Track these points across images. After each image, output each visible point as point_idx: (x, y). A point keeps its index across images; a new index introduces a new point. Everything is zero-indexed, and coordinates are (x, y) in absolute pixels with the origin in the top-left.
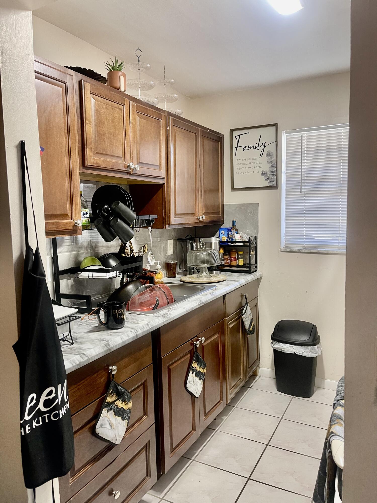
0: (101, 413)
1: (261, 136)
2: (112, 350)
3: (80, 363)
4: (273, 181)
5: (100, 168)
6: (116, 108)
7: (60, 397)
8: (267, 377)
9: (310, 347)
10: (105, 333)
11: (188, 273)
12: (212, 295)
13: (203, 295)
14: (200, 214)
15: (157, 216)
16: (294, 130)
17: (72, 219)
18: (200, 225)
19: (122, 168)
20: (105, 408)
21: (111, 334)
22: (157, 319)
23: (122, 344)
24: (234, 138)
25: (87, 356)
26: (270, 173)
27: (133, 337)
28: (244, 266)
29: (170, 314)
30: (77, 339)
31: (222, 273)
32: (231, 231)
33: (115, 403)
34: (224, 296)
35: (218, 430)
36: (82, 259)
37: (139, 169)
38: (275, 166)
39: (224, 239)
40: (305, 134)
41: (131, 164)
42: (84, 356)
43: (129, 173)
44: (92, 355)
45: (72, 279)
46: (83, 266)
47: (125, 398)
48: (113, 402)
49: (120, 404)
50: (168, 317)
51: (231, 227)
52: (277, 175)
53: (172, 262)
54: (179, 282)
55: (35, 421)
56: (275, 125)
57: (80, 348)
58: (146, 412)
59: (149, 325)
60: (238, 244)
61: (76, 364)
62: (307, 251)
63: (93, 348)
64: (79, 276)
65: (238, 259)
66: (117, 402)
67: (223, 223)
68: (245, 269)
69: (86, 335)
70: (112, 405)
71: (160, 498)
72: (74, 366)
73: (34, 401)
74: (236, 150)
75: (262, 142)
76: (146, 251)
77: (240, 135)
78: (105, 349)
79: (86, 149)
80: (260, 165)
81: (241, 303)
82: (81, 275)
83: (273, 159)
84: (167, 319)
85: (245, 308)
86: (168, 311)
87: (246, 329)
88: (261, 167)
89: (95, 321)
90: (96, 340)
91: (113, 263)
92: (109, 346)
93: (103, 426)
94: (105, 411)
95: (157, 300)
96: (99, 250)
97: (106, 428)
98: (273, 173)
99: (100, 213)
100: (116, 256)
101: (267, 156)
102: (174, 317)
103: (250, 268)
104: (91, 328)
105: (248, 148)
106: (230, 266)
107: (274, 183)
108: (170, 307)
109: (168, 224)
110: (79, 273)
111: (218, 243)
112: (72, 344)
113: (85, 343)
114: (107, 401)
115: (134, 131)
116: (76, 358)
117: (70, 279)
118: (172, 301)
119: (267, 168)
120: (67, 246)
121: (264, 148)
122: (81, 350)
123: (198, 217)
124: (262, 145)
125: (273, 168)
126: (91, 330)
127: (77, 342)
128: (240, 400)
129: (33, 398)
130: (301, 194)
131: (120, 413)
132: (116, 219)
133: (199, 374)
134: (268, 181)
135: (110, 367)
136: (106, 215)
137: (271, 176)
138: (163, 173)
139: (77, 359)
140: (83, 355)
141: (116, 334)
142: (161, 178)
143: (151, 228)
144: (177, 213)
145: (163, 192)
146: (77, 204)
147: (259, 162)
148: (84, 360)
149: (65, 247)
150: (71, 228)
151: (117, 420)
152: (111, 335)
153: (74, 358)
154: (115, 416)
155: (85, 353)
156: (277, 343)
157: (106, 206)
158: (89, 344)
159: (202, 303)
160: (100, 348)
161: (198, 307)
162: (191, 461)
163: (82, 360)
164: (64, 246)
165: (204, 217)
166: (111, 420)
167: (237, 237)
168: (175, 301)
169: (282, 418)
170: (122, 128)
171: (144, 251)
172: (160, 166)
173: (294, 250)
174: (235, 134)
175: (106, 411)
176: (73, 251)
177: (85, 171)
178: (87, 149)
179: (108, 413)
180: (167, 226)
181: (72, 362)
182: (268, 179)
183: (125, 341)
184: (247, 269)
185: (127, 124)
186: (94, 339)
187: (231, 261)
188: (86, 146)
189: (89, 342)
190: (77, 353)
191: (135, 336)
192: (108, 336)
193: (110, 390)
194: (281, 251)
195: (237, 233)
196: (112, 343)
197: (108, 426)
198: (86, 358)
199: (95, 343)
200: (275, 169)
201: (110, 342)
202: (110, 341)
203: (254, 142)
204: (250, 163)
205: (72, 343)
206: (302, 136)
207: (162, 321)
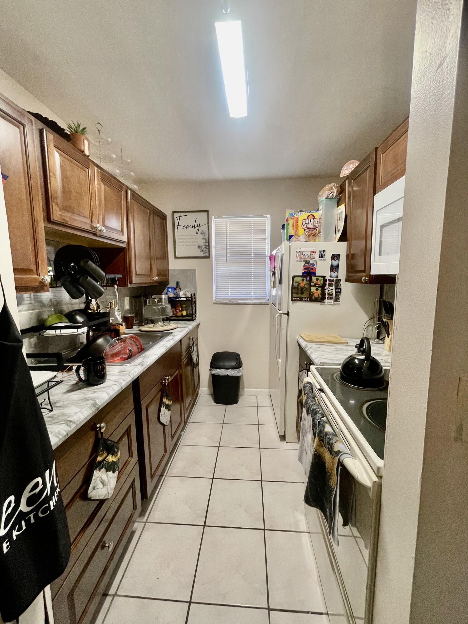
0: (93, 475)
1: (196, 219)
2: (100, 408)
3: (67, 434)
4: (206, 253)
5: (67, 225)
6: (81, 169)
7: (49, 485)
8: (205, 394)
9: (238, 369)
10: (88, 390)
11: (144, 324)
12: (173, 340)
13: (166, 341)
14: (154, 275)
15: (121, 275)
16: (220, 217)
17: (37, 275)
18: (154, 285)
19: (88, 228)
20: (96, 469)
21: (94, 390)
22: (136, 368)
23: (109, 399)
24: (175, 219)
25: (75, 423)
26: (203, 247)
27: (119, 390)
28: (187, 315)
29: (146, 362)
30: (55, 403)
31: (171, 322)
32: (175, 289)
33: (106, 459)
34: (181, 340)
35: (179, 445)
36: (45, 316)
37: (105, 232)
38: (208, 242)
39: (171, 295)
40: (228, 220)
41: (98, 225)
42: (71, 423)
43: (95, 235)
44: (80, 420)
45: (35, 337)
46: (48, 323)
47: (114, 450)
48: (104, 460)
49: (111, 458)
50: (145, 365)
51: (176, 286)
52: (209, 249)
53: (130, 316)
54: (139, 332)
55: (15, 531)
56: (207, 211)
57: (63, 415)
58: (131, 455)
59: (131, 376)
60: (182, 299)
61: (63, 435)
62: (231, 303)
63: (80, 412)
64: (44, 334)
65: (182, 310)
66: (108, 458)
67: (169, 284)
68: (187, 318)
69: (65, 396)
70: (103, 463)
71: (144, 522)
72: (60, 439)
73: (13, 505)
74: (177, 228)
75: (197, 223)
76: (113, 307)
77: (180, 216)
78: (94, 409)
79: (51, 203)
80: (196, 240)
81: (189, 344)
82: (47, 333)
83: (206, 237)
84: (144, 366)
85: (193, 347)
86: (143, 359)
87: (194, 363)
88: (197, 242)
89: (70, 378)
90: (80, 400)
91: (79, 319)
92: (97, 405)
93: (96, 488)
94: (96, 472)
95: (130, 351)
96: (63, 308)
97: (99, 488)
98: (206, 247)
99: (66, 271)
100: (83, 312)
101: (201, 234)
102: (150, 364)
103: (192, 316)
104: (69, 387)
105: (187, 227)
106: (176, 316)
107: (207, 254)
108: (143, 355)
109: (131, 283)
110: (44, 331)
111: (167, 299)
112: (52, 411)
113: (67, 407)
114: (97, 461)
115: (99, 195)
116: (62, 428)
117: (33, 337)
118: (142, 350)
119: (202, 243)
120: (28, 305)
121: (199, 228)
122: (66, 417)
123: (153, 278)
124: (197, 226)
125: (206, 243)
126: (69, 389)
127: (57, 407)
128: (190, 416)
129: (10, 502)
130: (226, 263)
131: (111, 467)
132: (86, 277)
133: (168, 407)
134: (203, 252)
135: (98, 425)
136: (73, 272)
137: (205, 249)
138: (125, 238)
139: (64, 430)
140: (69, 423)
141: (100, 390)
142: (123, 242)
143: (117, 286)
144: (137, 274)
145: (125, 254)
146: (44, 259)
147: (196, 238)
148: (72, 428)
149: (25, 305)
150: (37, 284)
151: (108, 475)
152: (95, 392)
153: (59, 428)
154: (107, 472)
155: (71, 419)
156: (215, 369)
157: (72, 264)
158: (73, 407)
159: (168, 348)
160: (87, 409)
161: (166, 351)
162: (164, 477)
163: (69, 429)
164: (23, 304)
165: (157, 277)
166: (102, 478)
167: (182, 294)
168: (144, 349)
169: (223, 423)
170: (88, 189)
171: (111, 306)
172: (122, 231)
173: (223, 302)
174: (176, 215)
175: (98, 472)
176: (33, 309)
177: (51, 226)
178: (53, 203)
179: (100, 472)
180: (129, 285)
181: (57, 435)
182: (203, 251)
183: (112, 396)
184: (190, 318)
185: (93, 188)
186: (76, 400)
187: (177, 312)
188: (50, 200)
189: (73, 404)
190: (61, 421)
191: (120, 388)
192: (92, 393)
193: (100, 449)
194: (214, 304)
195: (181, 291)
196: (100, 401)
197: (101, 486)
198: (74, 425)
199: (80, 404)
200: (208, 244)
201: (97, 401)
202: (97, 399)
203: (191, 223)
204: (189, 239)
205: (51, 409)
206: (226, 222)
207: (141, 369)
